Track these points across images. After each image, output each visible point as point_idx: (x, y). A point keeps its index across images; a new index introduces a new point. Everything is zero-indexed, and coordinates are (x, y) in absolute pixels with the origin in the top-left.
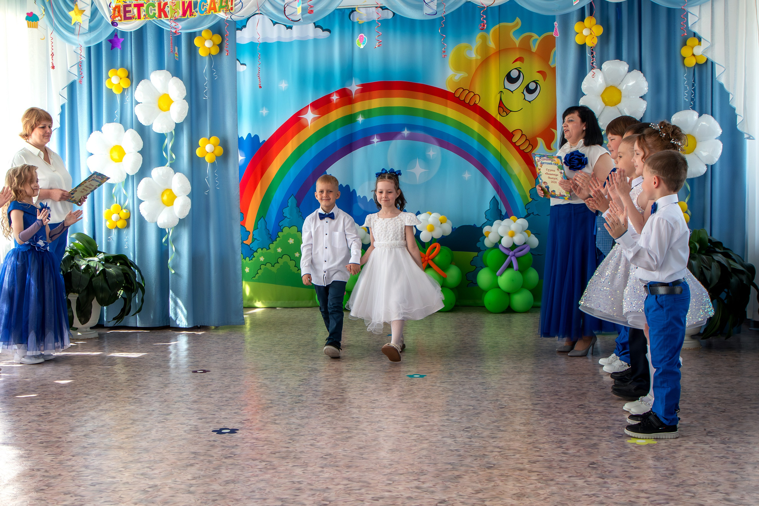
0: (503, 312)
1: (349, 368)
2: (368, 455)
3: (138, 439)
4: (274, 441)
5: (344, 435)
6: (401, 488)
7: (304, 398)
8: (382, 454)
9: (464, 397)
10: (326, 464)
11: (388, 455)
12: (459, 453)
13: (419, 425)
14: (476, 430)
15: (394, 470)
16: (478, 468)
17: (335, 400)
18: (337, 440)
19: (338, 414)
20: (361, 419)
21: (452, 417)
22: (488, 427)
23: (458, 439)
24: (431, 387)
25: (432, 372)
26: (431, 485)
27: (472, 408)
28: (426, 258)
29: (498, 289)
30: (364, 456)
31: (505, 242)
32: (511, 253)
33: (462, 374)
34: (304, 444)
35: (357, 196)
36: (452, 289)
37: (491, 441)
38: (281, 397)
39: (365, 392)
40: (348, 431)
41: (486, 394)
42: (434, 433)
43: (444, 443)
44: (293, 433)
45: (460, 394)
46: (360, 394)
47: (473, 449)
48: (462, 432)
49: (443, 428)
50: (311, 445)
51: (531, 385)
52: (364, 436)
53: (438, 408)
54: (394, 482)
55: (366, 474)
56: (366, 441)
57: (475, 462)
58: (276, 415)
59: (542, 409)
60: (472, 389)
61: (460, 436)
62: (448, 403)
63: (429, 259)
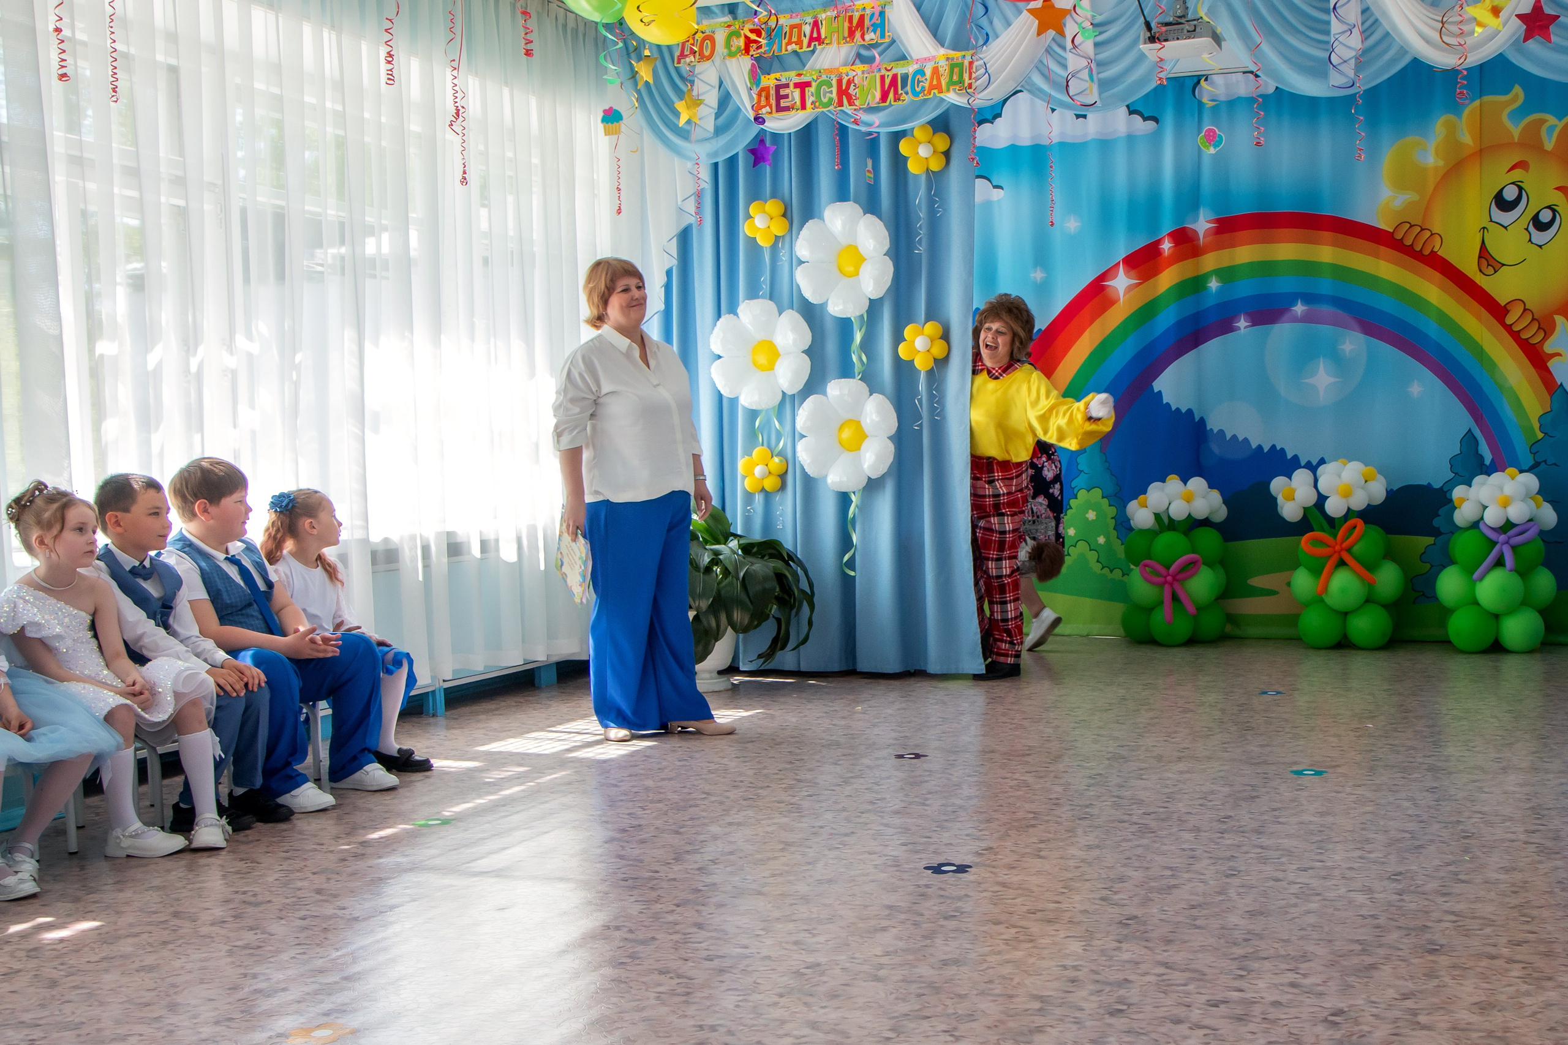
0: (1485, 652)
1: (1183, 754)
2: (1206, 921)
3: (792, 878)
4: (1035, 889)
5: (1165, 882)
6: (1262, 984)
7: (1094, 811)
8: (1233, 919)
9: (1395, 814)
10: (1126, 936)
11: (1243, 922)
12: (1377, 921)
13: (1306, 866)
14: (1412, 879)
15: (1251, 950)
16: (1411, 951)
17: (1152, 815)
18: (1152, 890)
19: (1154, 842)
20: (1197, 853)
21: (1370, 852)
22: (1436, 874)
23: (1376, 896)
24: (1333, 794)
25: (1338, 766)
26: (1319, 981)
27: (1409, 836)
28: (1337, 548)
29: (1477, 607)
30: (1198, 922)
31: (1492, 517)
32: (1502, 538)
33: (1396, 770)
34: (1089, 896)
35: (1208, 428)
36: (1385, 606)
37: (1440, 900)
38: (1053, 807)
39: (1210, 801)
40: (1173, 875)
41: (1438, 810)
42: (1334, 882)
43: (1350, 902)
44: (1070, 875)
45: (1389, 808)
46: (1200, 805)
47: (1403, 915)
48: (1386, 883)
49: (1350, 874)
50: (1103, 899)
51: (1527, 794)
52: (1201, 885)
53: (1344, 834)
54: (1249, 971)
55: (1200, 955)
56: (1204, 894)
57: (1405, 941)
58: (1042, 842)
59: (1543, 841)
60: (1411, 799)
61: (1382, 889)
62: (1364, 826)
63: (1342, 550)
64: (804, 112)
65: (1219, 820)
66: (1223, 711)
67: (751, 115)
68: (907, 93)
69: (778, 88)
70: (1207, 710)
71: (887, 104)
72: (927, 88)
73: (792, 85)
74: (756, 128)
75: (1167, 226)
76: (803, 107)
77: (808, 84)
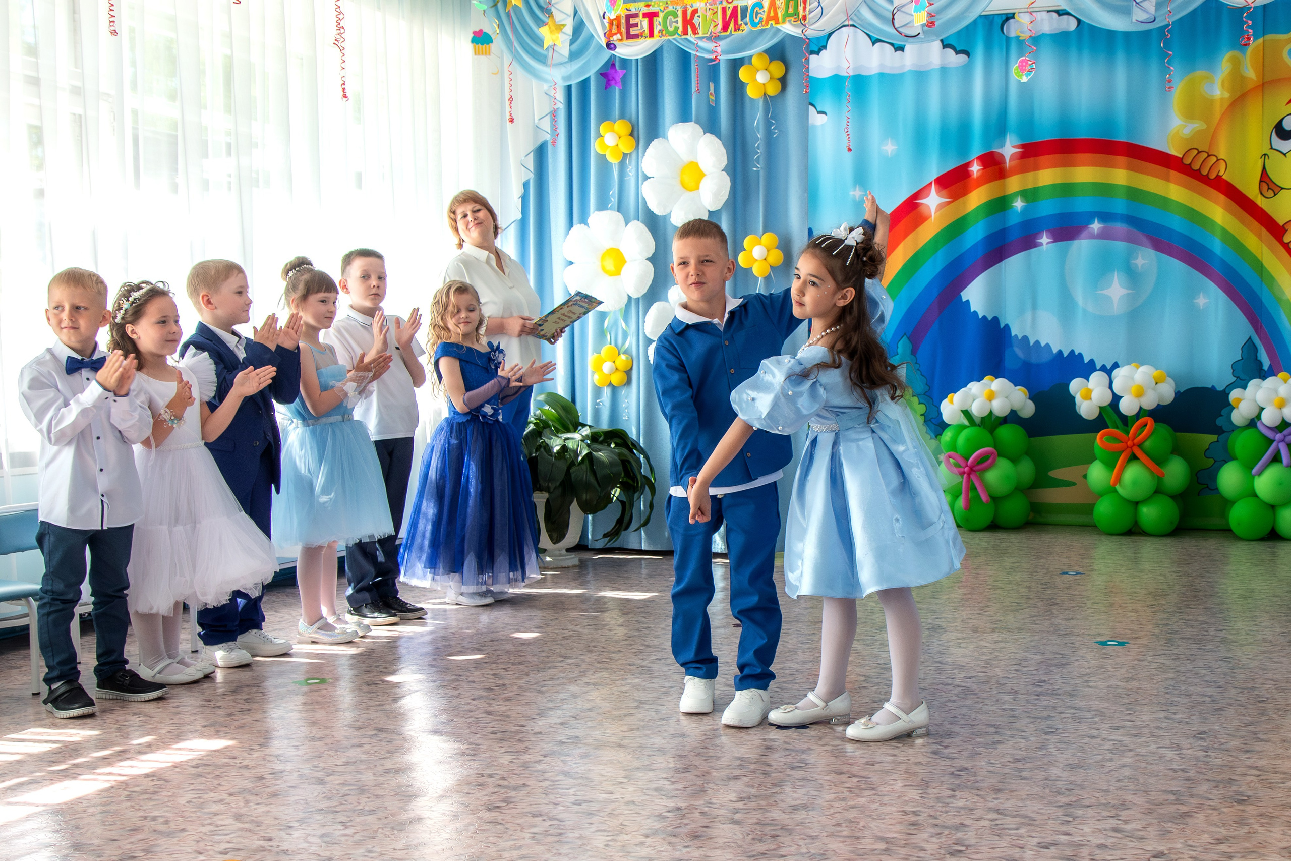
0: (1262, 539)
1: (996, 626)
2: (1031, 773)
5: (990, 738)
6: (1086, 829)
8: (1055, 771)
9: (1194, 680)
10: (959, 785)
11: (1065, 774)
12: (1187, 774)
13: (1118, 725)
14: (1216, 737)
15: (1074, 799)
16: (1220, 801)
17: (973, 680)
18: (978, 745)
19: (977, 703)
20: (1017, 713)
21: (1175, 714)
22: (1236, 733)
24: (1136, 662)
25: (1138, 638)
26: (1139, 827)
27: (1209, 699)
28: (1129, 443)
29: (1255, 499)
30: (1024, 774)
31: (1269, 417)
32: (1279, 436)
33: (1191, 641)
34: (922, 750)
35: (1013, 335)
36: (1173, 497)
37: (1243, 756)
38: (882, 671)
39: (1025, 667)
40: (996, 732)
41: (1234, 677)
42: (1144, 739)
43: (1161, 757)
45: (1188, 675)
46: (1016, 670)
47: (1211, 769)
48: (1192, 740)
49: (1158, 732)
50: (934, 753)
52: (1023, 741)
53: (1150, 697)
54: (1074, 818)
55: (1028, 803)
56: (1027, 749)
57: (1214, 791)
60: (1208, 667)
61: (1189, 746)
62: (1167, 690)
63: (1134, 445)
64: (651, 39)
65: (1034, 684)
66: (1029, 588)
67: (603, 42)
68: (746, 24)
69: (628, 17)
70: (1015, 587)
71: (728, 33)
72: (765, 19)
73: (641, 15)
74: (608, 53)
75: (977, 151)
76: (651, 34)
77: (656, 14)
